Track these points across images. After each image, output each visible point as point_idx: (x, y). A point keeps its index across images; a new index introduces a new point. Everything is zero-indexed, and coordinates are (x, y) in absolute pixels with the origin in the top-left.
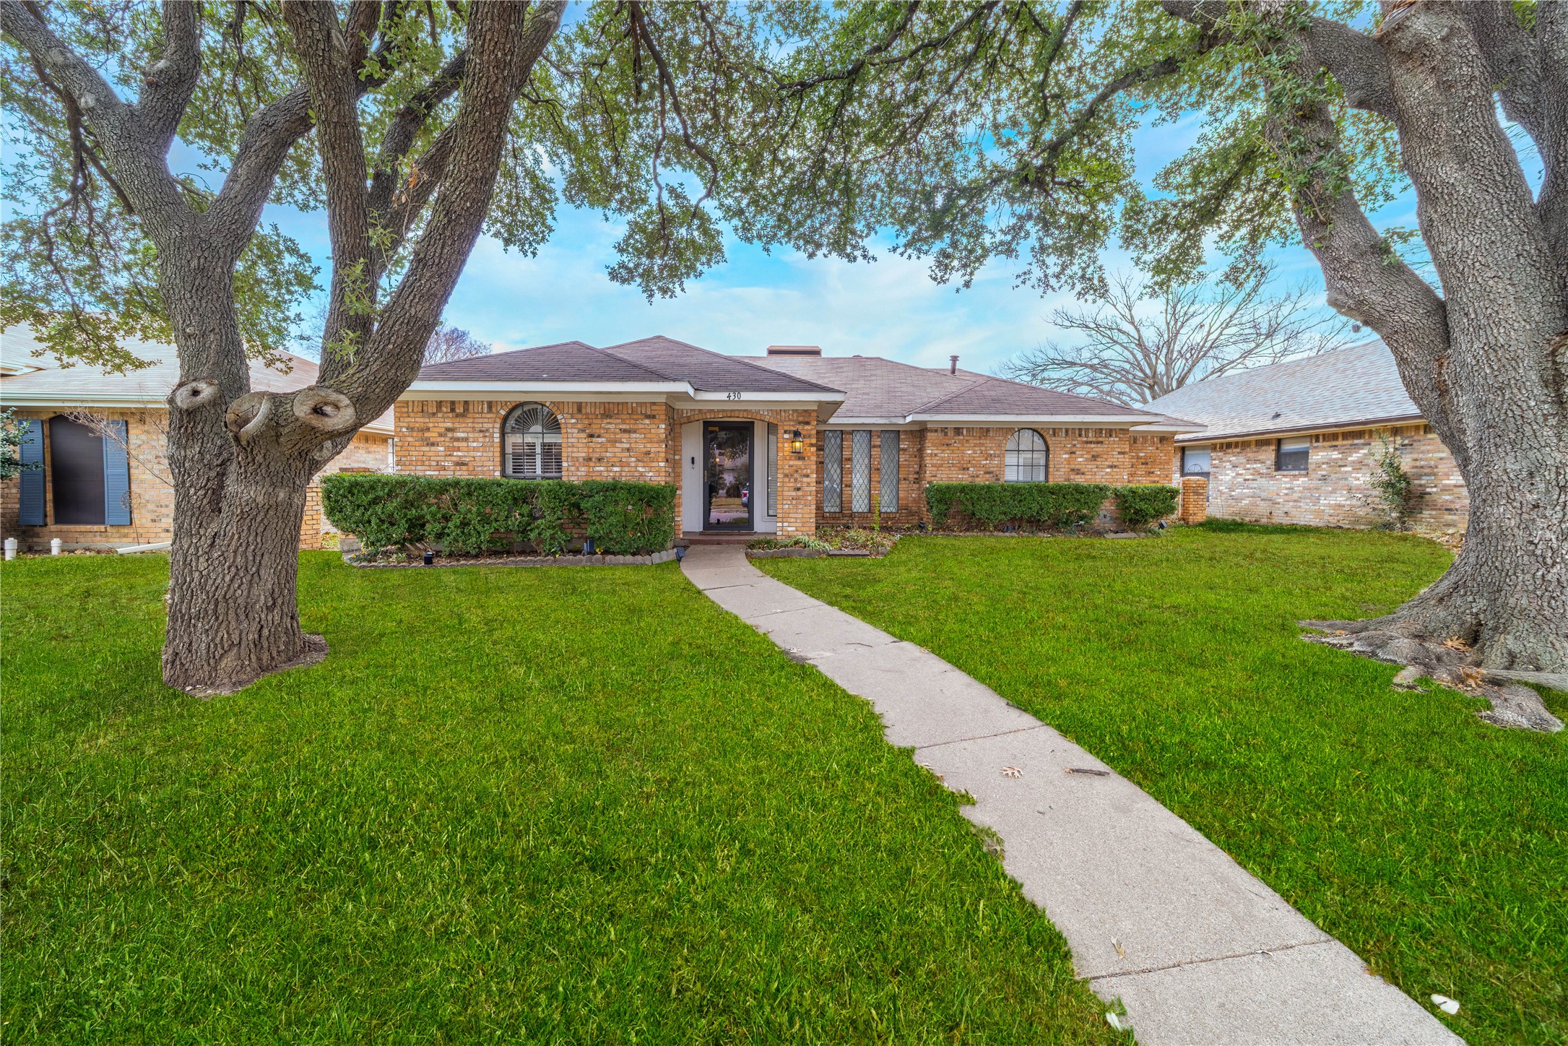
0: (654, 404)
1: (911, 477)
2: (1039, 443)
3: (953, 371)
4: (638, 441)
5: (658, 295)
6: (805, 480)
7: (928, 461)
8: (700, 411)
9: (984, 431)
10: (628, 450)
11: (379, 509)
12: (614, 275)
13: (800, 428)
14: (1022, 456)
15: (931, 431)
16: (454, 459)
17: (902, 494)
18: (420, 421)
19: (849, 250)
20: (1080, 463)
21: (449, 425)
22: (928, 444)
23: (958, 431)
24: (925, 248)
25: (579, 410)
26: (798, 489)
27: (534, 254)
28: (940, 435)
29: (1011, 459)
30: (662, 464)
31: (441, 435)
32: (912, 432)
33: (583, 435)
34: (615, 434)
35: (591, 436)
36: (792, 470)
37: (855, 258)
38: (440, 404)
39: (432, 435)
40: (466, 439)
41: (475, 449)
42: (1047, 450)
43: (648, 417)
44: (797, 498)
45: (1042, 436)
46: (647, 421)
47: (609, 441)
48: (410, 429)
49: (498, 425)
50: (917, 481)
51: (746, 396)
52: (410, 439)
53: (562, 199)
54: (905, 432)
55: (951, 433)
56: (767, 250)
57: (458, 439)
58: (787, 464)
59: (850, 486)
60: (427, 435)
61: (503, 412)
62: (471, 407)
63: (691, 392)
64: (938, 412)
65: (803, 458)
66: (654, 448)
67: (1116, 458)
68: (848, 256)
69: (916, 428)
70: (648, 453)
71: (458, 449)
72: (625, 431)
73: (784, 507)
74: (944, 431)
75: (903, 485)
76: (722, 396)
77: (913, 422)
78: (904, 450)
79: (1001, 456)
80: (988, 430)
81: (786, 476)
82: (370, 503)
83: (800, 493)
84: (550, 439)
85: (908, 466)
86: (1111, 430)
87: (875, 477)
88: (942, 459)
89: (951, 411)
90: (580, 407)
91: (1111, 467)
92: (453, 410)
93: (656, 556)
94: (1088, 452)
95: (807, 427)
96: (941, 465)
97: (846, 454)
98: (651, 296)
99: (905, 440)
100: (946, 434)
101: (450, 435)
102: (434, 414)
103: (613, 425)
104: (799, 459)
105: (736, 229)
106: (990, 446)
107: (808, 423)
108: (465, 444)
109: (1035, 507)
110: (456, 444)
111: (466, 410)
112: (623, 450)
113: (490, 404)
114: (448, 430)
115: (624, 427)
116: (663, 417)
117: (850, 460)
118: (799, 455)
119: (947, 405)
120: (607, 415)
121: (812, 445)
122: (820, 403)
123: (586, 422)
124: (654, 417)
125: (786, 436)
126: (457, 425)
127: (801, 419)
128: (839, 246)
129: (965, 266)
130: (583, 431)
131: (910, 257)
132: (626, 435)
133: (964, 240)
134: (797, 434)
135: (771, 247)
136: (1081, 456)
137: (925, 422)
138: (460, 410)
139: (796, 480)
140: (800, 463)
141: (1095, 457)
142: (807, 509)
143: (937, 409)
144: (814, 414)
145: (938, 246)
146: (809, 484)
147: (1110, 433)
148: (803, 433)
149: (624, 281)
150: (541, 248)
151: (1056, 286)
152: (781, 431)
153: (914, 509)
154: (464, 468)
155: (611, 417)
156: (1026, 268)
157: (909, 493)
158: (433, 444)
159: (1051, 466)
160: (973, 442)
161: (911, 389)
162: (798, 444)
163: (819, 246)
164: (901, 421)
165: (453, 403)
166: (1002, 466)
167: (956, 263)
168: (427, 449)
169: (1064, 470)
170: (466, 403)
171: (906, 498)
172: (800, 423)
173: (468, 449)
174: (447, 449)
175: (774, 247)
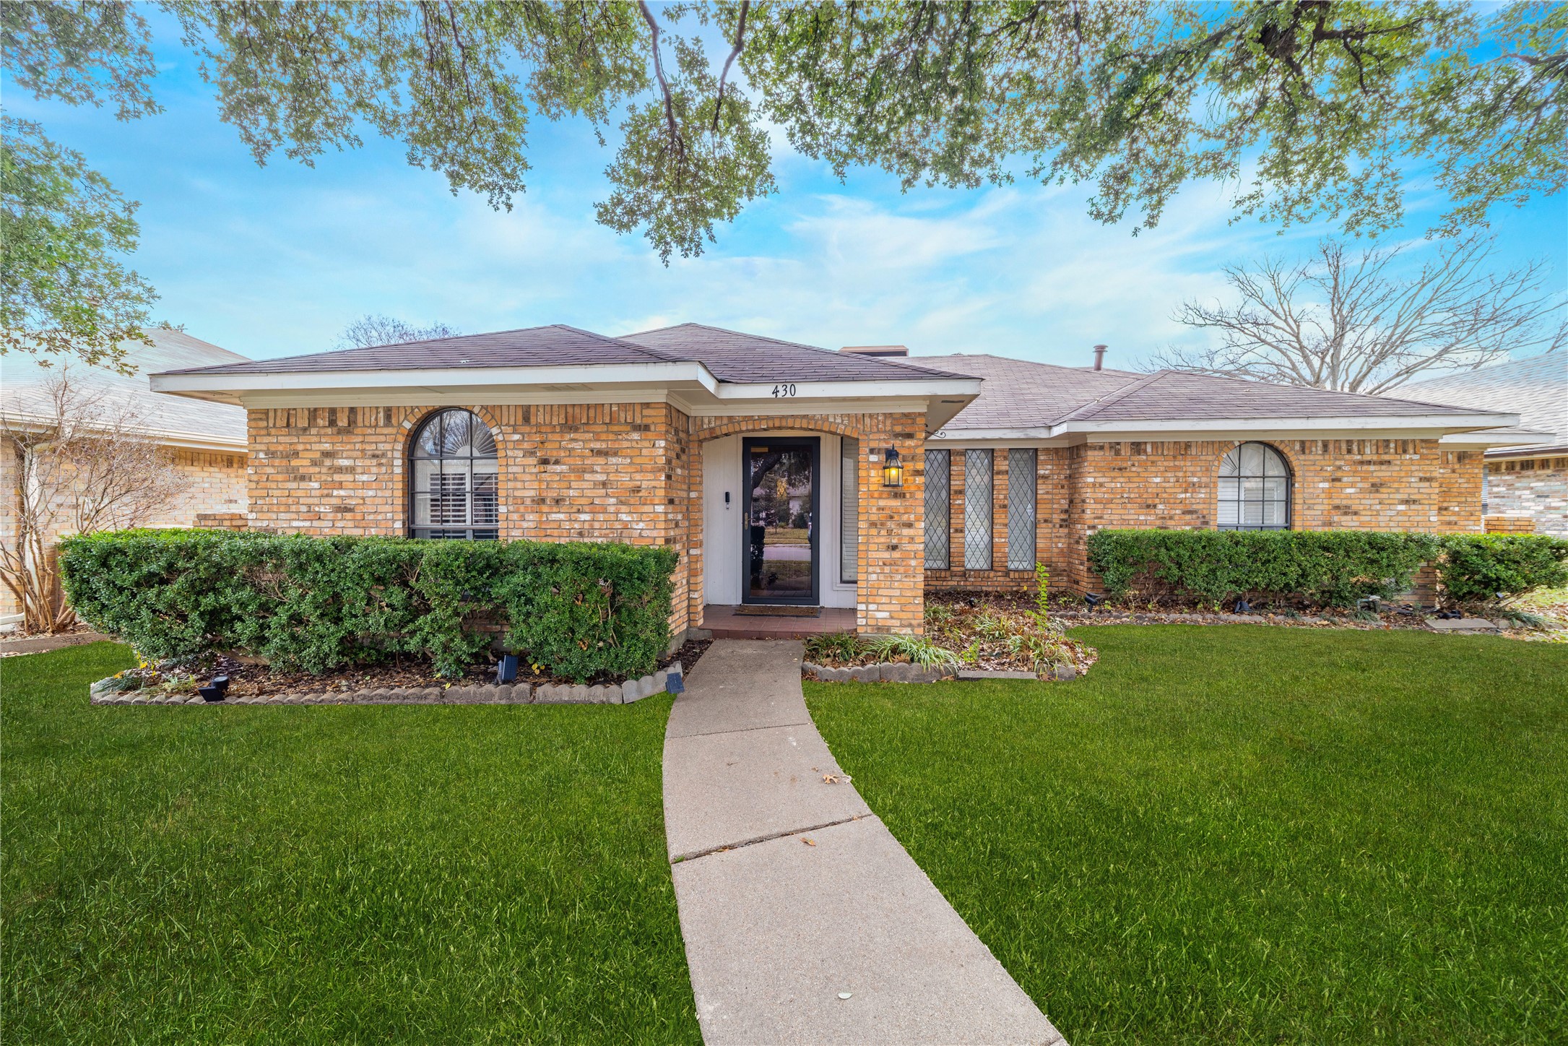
0: (647, 405)
1: (1057, 518)
2: (1275, 469)
3: (1098, 368)
4: (620, 470)
5: (676, 250)
6: (906, 531)
7: (1088, 494)
8: (730, 418)
9: (1183, 447)
10: (604, 484)
11: (152, 594)
12: (605, 216)
13: (897, 443)
14: (1247, 484)
15: (1094, 448)
16: (334, 501)
17: (1041, 544)
18: (284, 441)
19: (966, 167)
20: (1349, 497)
21: (327, 447)
22: (1087, 467)
23: (1138, 447)
24: (1085, 167)
25: (526, 419)
26: (894, 548)
27: (509, 207)
28: (1109, 454)
29: (1226, 491)
30: (660, 509)
31: (314, 463)
32: (1056, 450)
33: (533, 461)
34: (583, 457)
35: (545, 462)
36: (882, 515)
37: (978, 181)
38: (313, 413)
39: (302, 463)
40: (351, 470)
41: (365, 485)
42: (1290, 475)
43: (637, 428)
44: (893, 563)
45: (1280, 454)
46: (636, 436)
47: (572, 470)
48: (271, 454)
49: (399, 447)
50: (1067, 523)
51: (804, 390)
52: (269, 470)
53: (533, 107)
54: (1047, 450)
55: (1125, 452)
56: (841, 174)
57: (340, 470)
58: (872, 504)
59: (962, 531)
60: (294, 463)
61: (408, 425)
62: (360, 418)
63: (710, 384)
64: (1108, 419)
65: (904, 496)
66: (646, 480)
67: (1414, 488)
68: (967, 177)
69: (1065, 444)
70: (637, 490)
71: (340, 485)
72: (600, 453)
73: (870, 577)
74: (1115, 447)
75: (1043, 530)
76: (765, 391)
77: (1068, 435)
78: (1045, 477)
79: (1212, 486)
80: (1188, 445)
81: (873, 524)
82: (138, 584)
83: (896, 554)
84: (483, 467)
85: (1052, 501)
86: (1405, 442)
87: (1000, 518)
88: (1112, 491)
89: (1130, 417)
90: (527, 414)
91: (1407, 502)
92: (332, 423)
93: (630, 685)
94: (1364, 479)
95: (909, 443)
96: (1111, 501)
97: (956, 483)
98: (666, 252)
99: (1045, 462)
100: (1118, 453)
101: (328, 462)
102: (305, 429)
103: (579, 443)
104: (896, 496)
105: (792, 135)
106: (1192, 469)
107: (910, 436)
108: (349, 477)
109: (1294, 571)
110: (337, 477)
111: (352, 422)
112: (596, 484)
113: (388, 412)
114: (326, 454)
115: (597, 445)
116: (663, 428)
117: (961, 492)
118: (895, 490)
119: (1118, 408)
120: (570, 426)
121: (918, 473)
122: (932, 400)
123: (537, 438)
124: (646, 428)
125: (873, 458)
126: (338, 447)
127: (898, 429)
128: (950, 163)
129: (1150, 191)
130: (532, 453)
131: (1062, 180)
132: (601, 460)
133: (1150, 151)
134: (891, 454)
135: (846, 169)
136: (1352, 485)
137: (1084, 435)
138: (343, 422)
139: (890, 532)
140: (895, 503)
141: (1376, 487)
142: (909, 583)
143: (1103, 412)
144: (921, 421)
145: (1107, 162)
146: (912, 540)
147: (1403, 446)
148: (902, 452)
149: (623, 226)
150: (516, 198)
151: (1306, 214)
152: (864, 449)
153: (1062, 565)
154: (348, 515)
155: (576, 430)
156: (1253, 190)
157: (1052, 541)
158: (303, 478)
159: (1298, 498)
160: (1162, 464)
161: (1044, 390)
162: (894, 472)
163: (919, 165)
164: (1043, 434)
165: (333, 411)
166: (1212, 501)
167: (1134, 190)
168: (294, 485)
169: (1322, 507)
170: (353, 410)
171: (1049, 550)
172: (897, 435)
173: (356, 485)
174: (324, 485)
175: (852, 169)
